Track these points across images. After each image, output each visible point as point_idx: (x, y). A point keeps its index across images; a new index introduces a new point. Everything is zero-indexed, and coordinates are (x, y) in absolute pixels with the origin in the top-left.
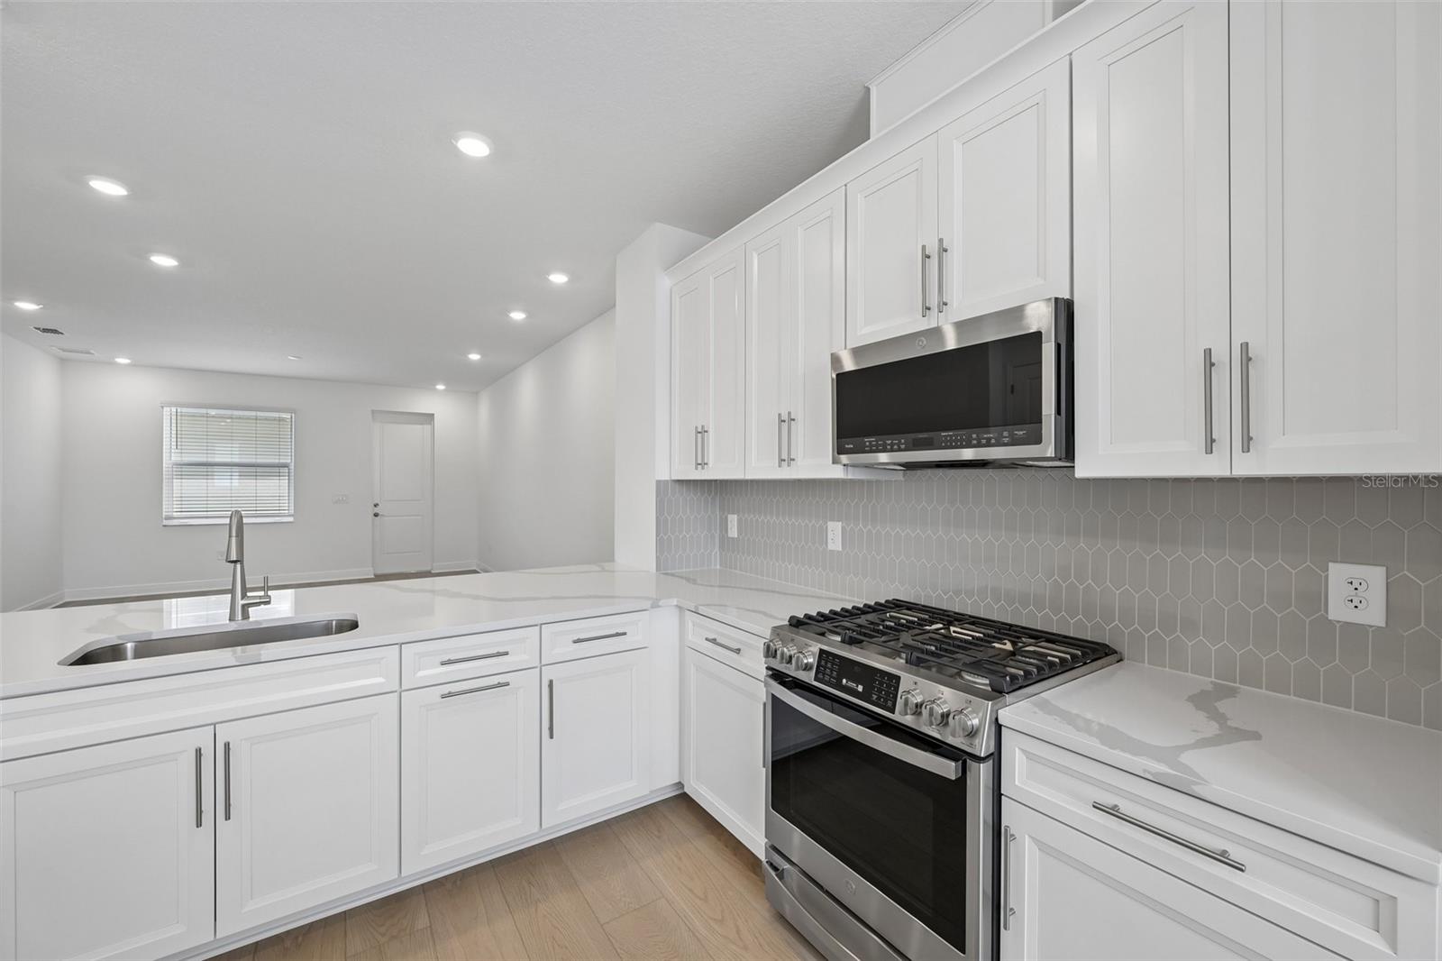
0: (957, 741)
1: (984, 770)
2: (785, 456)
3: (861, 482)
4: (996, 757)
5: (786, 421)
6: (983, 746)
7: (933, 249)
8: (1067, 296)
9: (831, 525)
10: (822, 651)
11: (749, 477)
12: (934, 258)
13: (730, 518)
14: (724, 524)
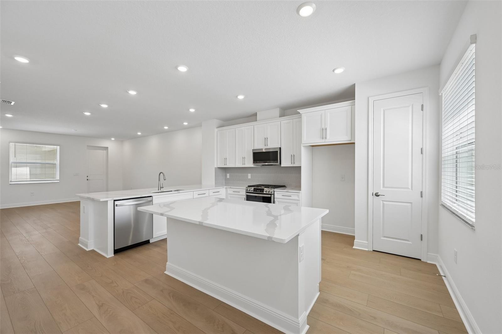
0: (270, 193)
1: (273, 195)
2: (244, 163)
3: (257, 167)
4: (274, 194)
5: (244, 158)
6: (273, 193)
7: (266, 138)
8: (280, 147)
9: (249, 174)
10: (254, 188)
11: (236, 167)
12: (266, 139)
13: (227, 174)
14: (226, 176)
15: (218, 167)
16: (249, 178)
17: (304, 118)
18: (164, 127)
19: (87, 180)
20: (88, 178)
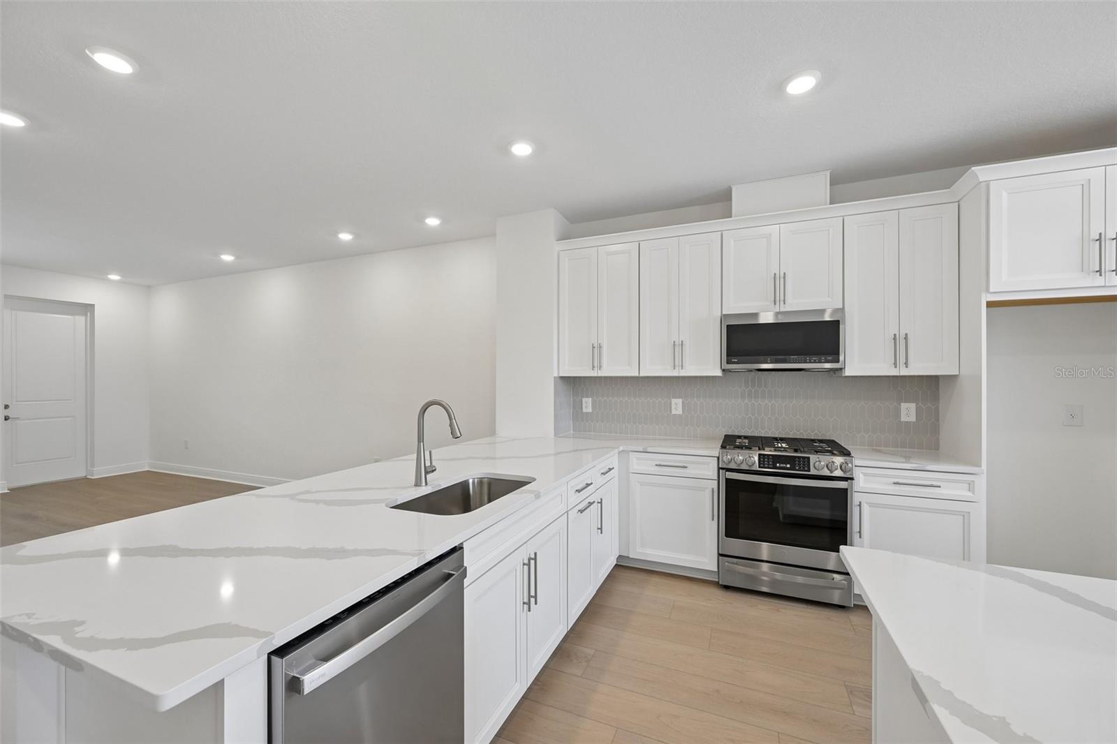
2: (677, 363)
5: (678, 346)
6: (853, 474)
7: (780, 276)
8: (841, 307)
9: (674, 401)
10: (760, 455)
12: (780, 280)
13: (584, 400)
14: (578, 406)
15: (561, 375)
16: (674, 412)
17: (1001, 200)
18: (338, 233)
19: (6, 418)
20: (7, 413)
